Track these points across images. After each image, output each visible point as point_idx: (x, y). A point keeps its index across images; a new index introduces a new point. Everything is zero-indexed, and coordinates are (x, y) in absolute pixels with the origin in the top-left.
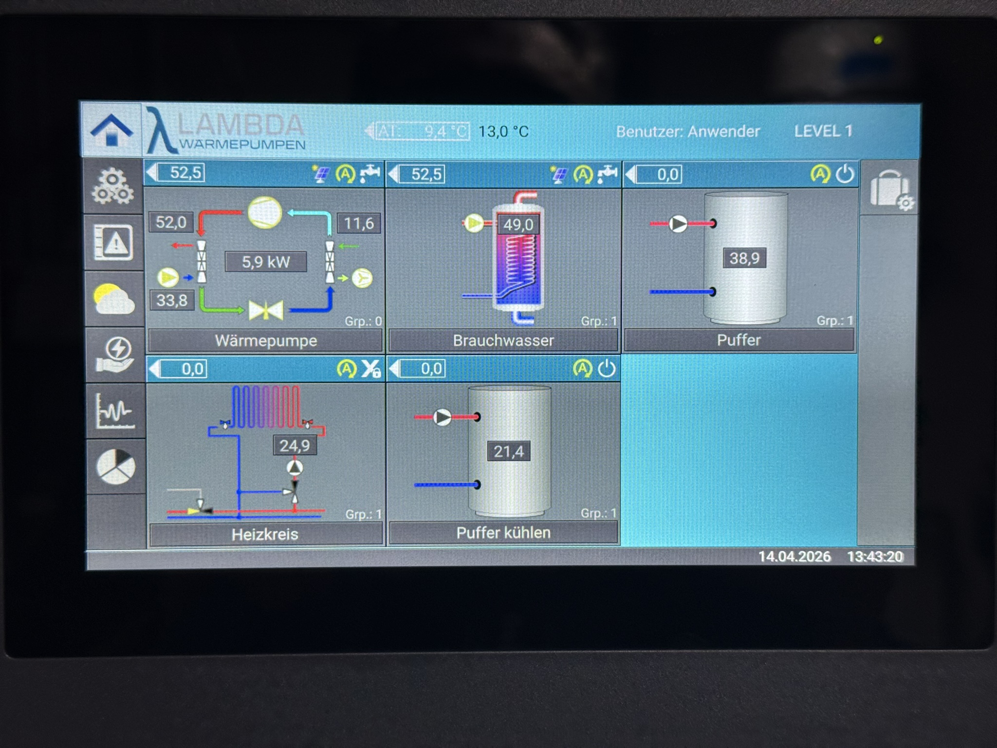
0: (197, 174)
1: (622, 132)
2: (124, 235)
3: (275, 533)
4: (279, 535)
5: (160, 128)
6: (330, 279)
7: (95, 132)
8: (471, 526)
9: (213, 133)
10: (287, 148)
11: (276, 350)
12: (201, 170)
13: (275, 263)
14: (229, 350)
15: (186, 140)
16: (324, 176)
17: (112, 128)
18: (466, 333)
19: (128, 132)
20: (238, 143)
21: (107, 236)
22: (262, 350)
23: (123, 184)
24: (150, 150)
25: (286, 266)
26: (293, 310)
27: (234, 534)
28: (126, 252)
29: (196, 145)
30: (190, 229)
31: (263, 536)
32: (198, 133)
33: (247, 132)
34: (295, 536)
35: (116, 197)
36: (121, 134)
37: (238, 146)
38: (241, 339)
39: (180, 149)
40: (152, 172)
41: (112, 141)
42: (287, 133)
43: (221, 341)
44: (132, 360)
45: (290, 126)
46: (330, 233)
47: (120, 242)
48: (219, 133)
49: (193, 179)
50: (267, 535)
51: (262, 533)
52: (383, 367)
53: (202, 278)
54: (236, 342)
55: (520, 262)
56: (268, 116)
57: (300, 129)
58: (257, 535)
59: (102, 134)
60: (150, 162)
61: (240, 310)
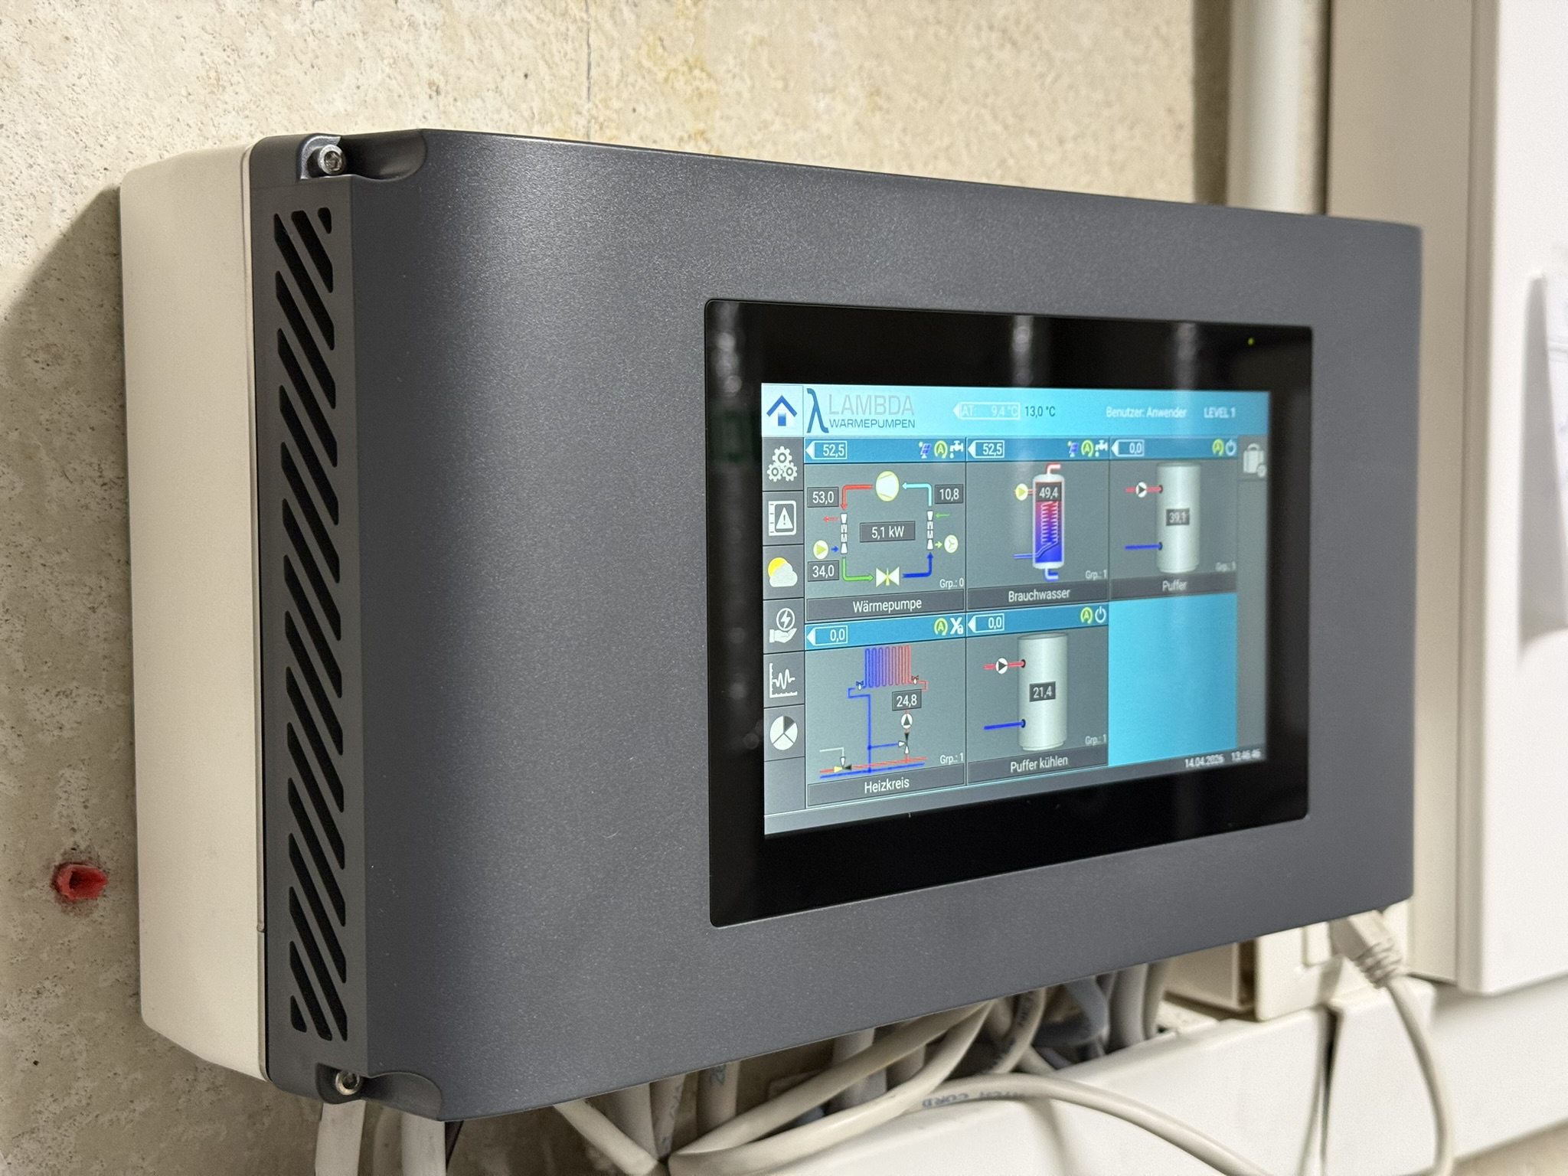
0: (841, 452)
1: (1111, 412)
2: (790, 508)
3: (894, 782)
4: (897, 785)
5: (816, 409)
6: (930, 546)
7: (770, 413)
8: (1019, 761)
9: (853, 413)
10: (903, 427)
11: (895, 613)
12: (844, 448)
13: (894, 533)
14: (862, 615)
15: (834, 420)
16: (927, 452)
17: (782, 409)
18: (1017, 590)
19: (794, 413)
20: (870, 422)
21: (779, 509)
22: (883, 614)
23: (790, 462)
24: (809, 431)
25: (901, 535)
26: (907, 576)
27: (866, 787)
28: (792, 527)
29: (841, 425)
30: (835, 505)
31: (885, 787)
32: (842, 413)
33: (876, 413)
34: (906, 783)
35: (785, 475)
36: (789, 415)
37: (870, 425)
38: (871, 604)
39: (830, 429)
40: (810, 450)
41: (782, 421)
42: (903, 414)
43: (857, 607)
44: (795, 630)
45: (904, 406)
46: (930, 504)
47: (787, 517)
48: (857, 413)
49: (839, 456)
50: (888, 785)
51: (884, 783)
52: (964, 623)
53: (844, 550)
54: (867, 608)
55: (1050, 525)
56: (890, 397)
57: (911, 409)
58: (881, 786)
59: (775, 415)
60: (810, 441)
61: (870, 578)
